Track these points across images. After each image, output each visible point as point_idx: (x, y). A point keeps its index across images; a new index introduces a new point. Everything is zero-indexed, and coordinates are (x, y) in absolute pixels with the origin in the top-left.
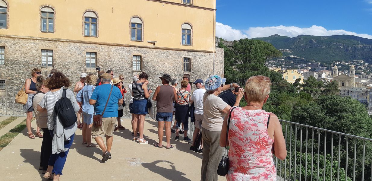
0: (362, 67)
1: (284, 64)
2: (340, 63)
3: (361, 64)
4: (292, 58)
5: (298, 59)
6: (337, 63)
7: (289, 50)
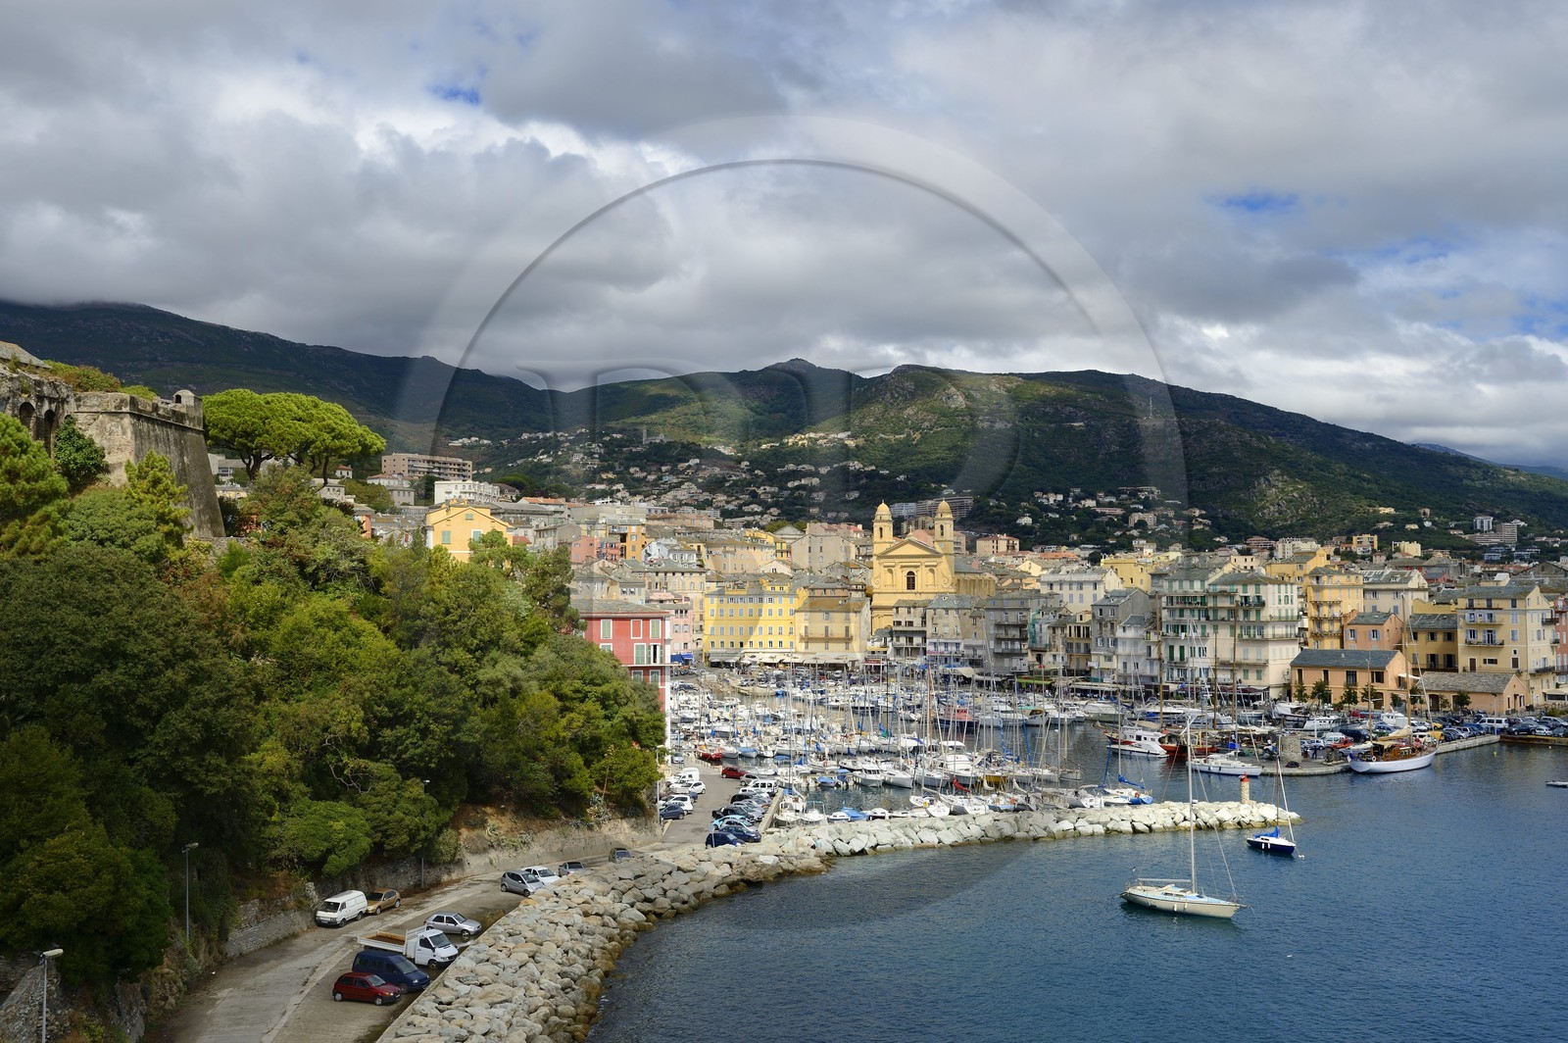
0: (1150, 518)
1: (819, 505)
2: (1060, 497)
3: (1148, 506)
4: (858, 474)
5: (883, 477)
6: (1048, 500)
7: (853, 437)
